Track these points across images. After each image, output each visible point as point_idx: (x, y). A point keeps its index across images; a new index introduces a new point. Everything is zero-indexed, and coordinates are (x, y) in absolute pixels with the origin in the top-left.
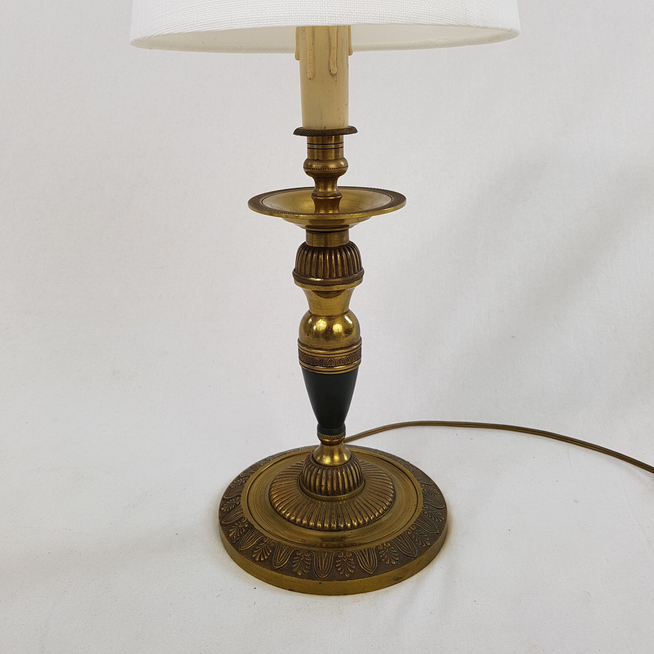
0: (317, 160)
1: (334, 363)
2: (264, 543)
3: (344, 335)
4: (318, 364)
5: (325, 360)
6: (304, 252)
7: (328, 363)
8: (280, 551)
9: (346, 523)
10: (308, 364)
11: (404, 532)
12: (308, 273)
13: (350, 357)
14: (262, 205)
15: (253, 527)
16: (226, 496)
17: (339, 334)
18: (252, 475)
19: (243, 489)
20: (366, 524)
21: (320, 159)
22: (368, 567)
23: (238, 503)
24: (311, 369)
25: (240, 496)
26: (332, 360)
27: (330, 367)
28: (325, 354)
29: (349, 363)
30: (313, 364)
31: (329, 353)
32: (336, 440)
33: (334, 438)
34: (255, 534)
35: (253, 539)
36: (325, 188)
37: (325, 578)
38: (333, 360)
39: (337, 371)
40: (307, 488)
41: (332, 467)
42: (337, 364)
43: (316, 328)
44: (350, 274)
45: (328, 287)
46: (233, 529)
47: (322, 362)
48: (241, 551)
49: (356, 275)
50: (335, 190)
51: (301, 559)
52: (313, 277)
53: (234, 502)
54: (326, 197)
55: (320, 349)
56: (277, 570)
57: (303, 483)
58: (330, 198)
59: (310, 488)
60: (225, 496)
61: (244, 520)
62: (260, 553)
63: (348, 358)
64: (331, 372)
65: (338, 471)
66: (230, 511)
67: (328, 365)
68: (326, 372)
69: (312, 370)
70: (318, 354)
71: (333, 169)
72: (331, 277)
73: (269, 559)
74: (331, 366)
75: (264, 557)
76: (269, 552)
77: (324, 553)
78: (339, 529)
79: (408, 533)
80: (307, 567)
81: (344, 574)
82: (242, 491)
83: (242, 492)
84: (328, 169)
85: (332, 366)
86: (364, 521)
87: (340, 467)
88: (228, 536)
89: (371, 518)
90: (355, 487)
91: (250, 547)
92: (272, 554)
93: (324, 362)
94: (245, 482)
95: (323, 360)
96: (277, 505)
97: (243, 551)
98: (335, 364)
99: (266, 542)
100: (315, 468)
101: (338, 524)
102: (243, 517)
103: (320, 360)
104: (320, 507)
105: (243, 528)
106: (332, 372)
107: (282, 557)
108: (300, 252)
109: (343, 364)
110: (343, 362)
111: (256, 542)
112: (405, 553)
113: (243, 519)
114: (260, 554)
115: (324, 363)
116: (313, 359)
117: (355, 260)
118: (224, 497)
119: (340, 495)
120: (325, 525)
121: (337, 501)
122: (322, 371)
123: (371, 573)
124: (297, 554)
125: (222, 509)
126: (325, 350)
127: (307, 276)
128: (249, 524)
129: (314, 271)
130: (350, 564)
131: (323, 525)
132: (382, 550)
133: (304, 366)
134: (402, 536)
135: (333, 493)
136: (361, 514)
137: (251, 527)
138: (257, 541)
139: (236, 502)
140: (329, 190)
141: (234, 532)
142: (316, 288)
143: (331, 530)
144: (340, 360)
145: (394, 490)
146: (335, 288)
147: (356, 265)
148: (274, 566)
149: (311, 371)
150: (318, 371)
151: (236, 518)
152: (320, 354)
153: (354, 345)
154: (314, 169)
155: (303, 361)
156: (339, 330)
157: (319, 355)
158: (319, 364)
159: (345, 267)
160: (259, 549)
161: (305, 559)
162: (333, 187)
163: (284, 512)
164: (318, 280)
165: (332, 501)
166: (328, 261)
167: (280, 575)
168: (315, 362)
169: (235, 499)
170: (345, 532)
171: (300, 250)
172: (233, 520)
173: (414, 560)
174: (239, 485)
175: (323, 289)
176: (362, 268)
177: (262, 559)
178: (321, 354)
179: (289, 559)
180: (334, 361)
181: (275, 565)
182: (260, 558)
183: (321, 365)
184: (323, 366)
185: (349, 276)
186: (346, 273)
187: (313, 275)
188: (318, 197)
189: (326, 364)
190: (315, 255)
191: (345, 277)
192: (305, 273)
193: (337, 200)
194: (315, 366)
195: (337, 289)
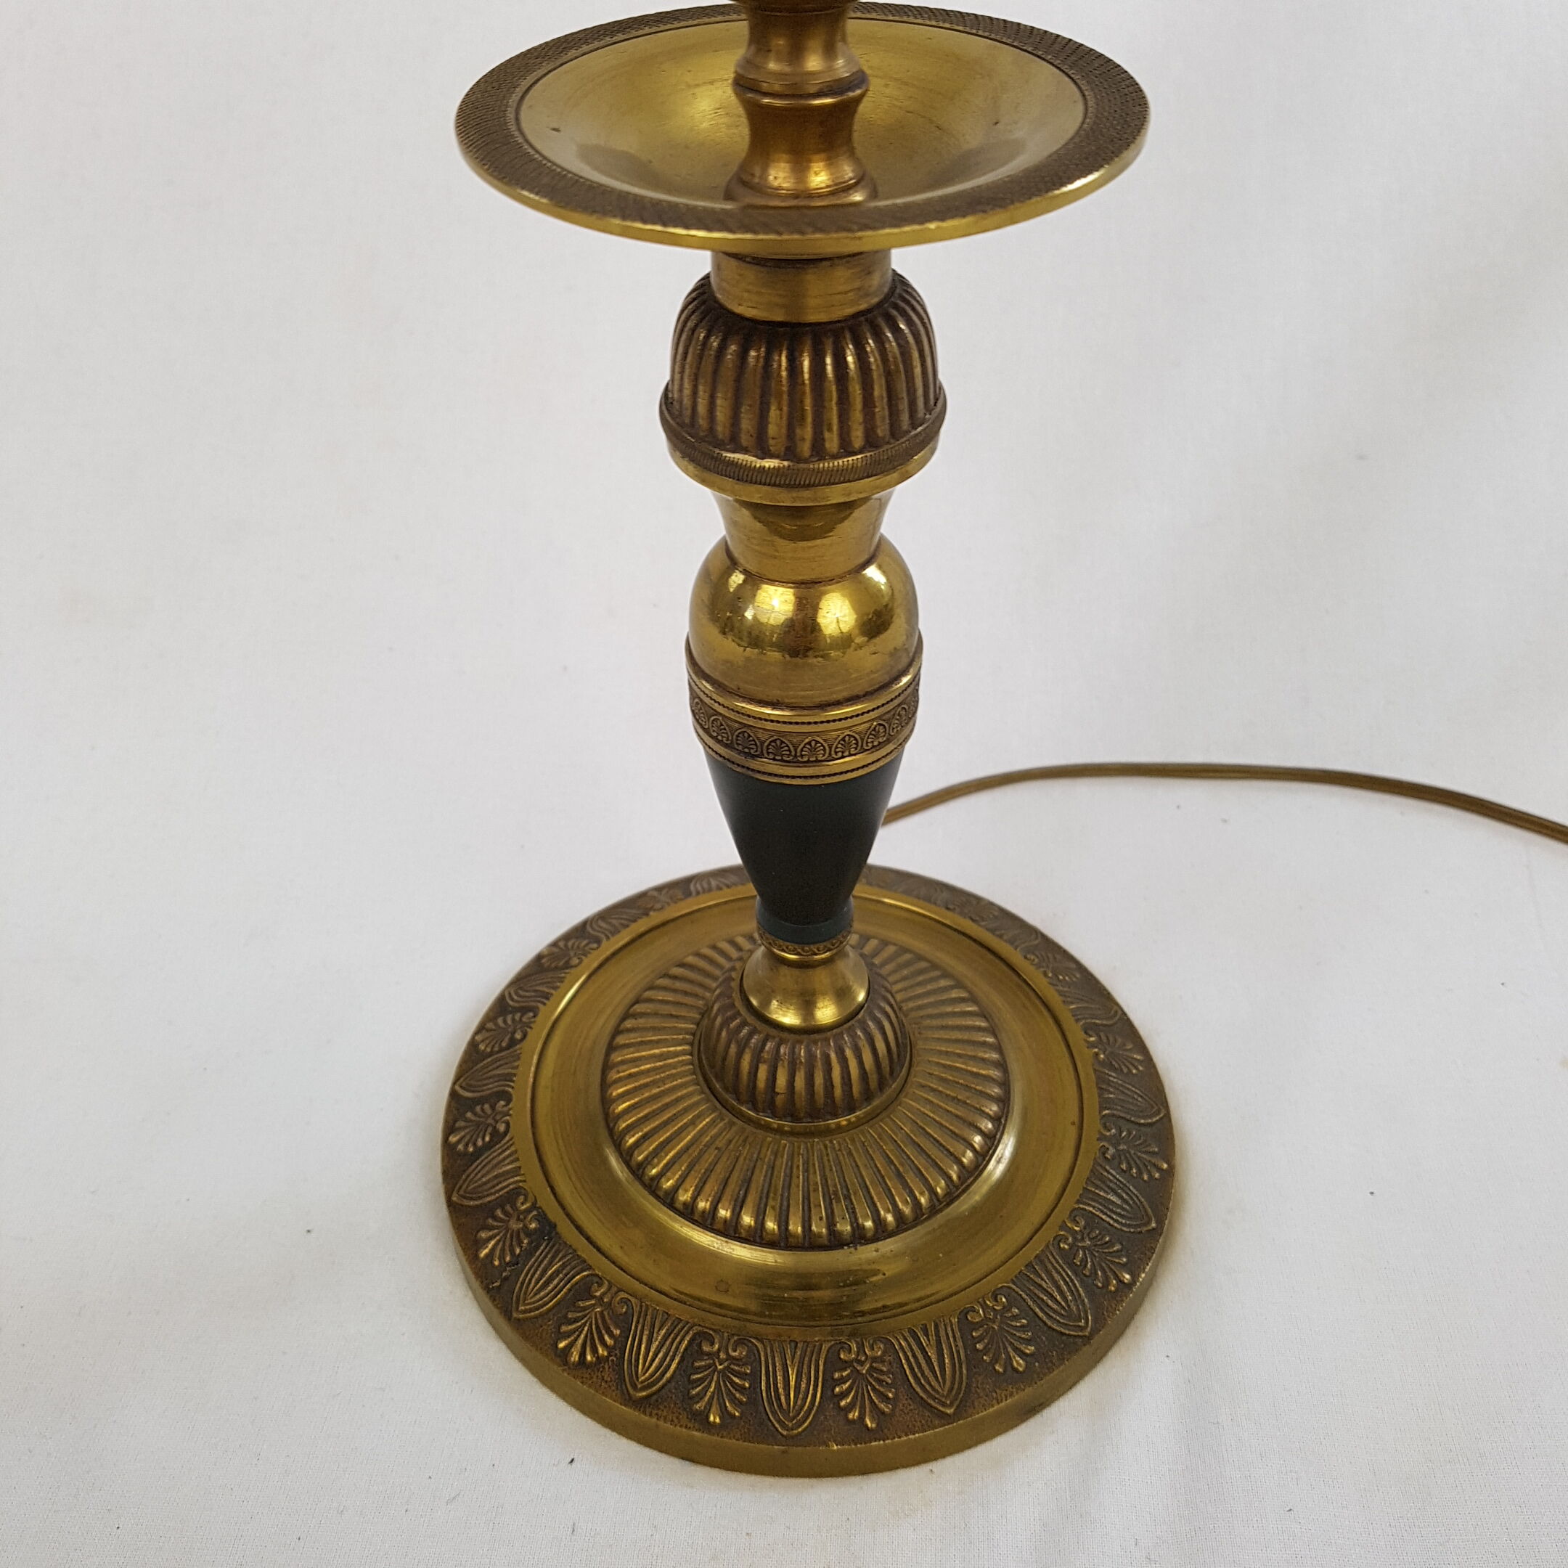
1: (824, 750)
2: (593, 1302)
3: (860, 640)
4: (765, 752)
5: (790, 741)
6: (707, 338)
7: (802, 750)
8: (646, 1332)
9: (860, 1220)
10: (726, 746)
11: (1047, 1246)
12: (722, 429)
13: (881, 722)
15: (553, 1234)
16: (464, 1085)
17: (844, 642)
18: (544, 1004)
19: (517, 1067)
20: (924, 1215)
22: (939, 1390)
23: (502, 1128)
24: (738, 765)
25: (509, 1099)
26: (817, 742)
27: (808, 761)
28: (791, 723)
29: (880, 743)
30: (746, 750)
31: (806, 720)
32: (823, 956)
33: (815, 950)
34: (561, 1263)
35: (555, 1282)
36: (796, 53)
37: (800, 1434)
38: (822, 741)
39: (835, 774)
40: (726, 1089)
41: (810, 1031)
42: (836, 753)
43: (755, 617)
44: (895, 432)
45: (807, 493)
46: (491, 1233)
47: (780, 747)
48: (519, 1320)
49: (920, 429)
50: (840, 62)
51: (720, 1367)
52: (745, 451)
53: (490, 1121)
54: (801, 96)
55: (775, 705)
56: (639, 1404)
57: (712, 1067)
58: (814, 102)
59: (736, 1092)
60: (461, 1087)
61: (522, 1204)
62: (582, 1336)
63: (874, 730)
64: (812, 777)
65: (830, 1044)
66: (479, 1152)
67: (802, 756)
68: (793, 777)
69: (743, 767)
70: (766, 720)
72: (819, 450)
73: (613, 1360)
74: (814, 759)
75: (594, 1351)
76: (611, 1335)
77: (793, 1344)
78: (835, 1242)
79: (1062, 1246)
80: (738, 1395)
81: (862, 1418)
82: (515, 1075)
83: (513, 1081)
85: (817, 761)
86: (916, 1203)
87: (834, 1036)
88: (476, 1256)
89: (939, 1190)
90: (882, 1085)
91: (550, 1310)
92: (621, 1343)
93: (787, 746)
94: (525, 1036)
95: (782, 742)
96: (631, 1141)
97: (524, 1320)
98: (827, 751)
99: (601, 1298)
100: (751, 1035)
101: (835, 1225)
102: (520, 1187)
103: (774, 741)
104: (772, 1158)
105: (522, 1235)
106: (818, 777)
107: (656, 1355)
108: (690, 339)
109: (856, 749)
110: (857, 744)
111: (566, 1294)
112: (1055, 1326)
113: (521, 1198)
114: (580, 1341)
115: (789, 750)
116: (746, 735)
117: (918, 371)
118: (457, 1088)
119: (836, 1116)
120: (791, 1227)
121: (828, 1132)
122: (782, 776)
123: (950, 1411)
124: (706, 1348)
125: (453, 1139)
126: (791, 707)
127: (721, 445)
128: (542, 1218)
129: (747, 424)
130: (880, 1381)
131: (783, 1222)
132: (980, 1324)
133: (710, 748)
134: (1042, 1261)
135: (814, 1114)
136: (905, 1185)
137: (548, 1230)
138: (570, 1290)
139: (497, 1122)
140: (813, 63)
141: (493, 1242)
142: (758, 494)
143: (809, 1243)
144: (847, 738)
145: (1002, 1065)
146: (836, 494)
147: (920, 392)
148: (631, 1391)
149: (739, 769)
150: (764, 773)
151: (497, 1188)
152: (772, 721)
153: (897, 678)
155: (707, 731)
156: (841, 626)
157: (769, 726)
158: (768, 753)
159: (877, 410)
160: (576, 1320)
161: (732, 1366)
162: (830, 51)
163: (654, 1171)
164: (769, 463)
165: (809, 1134)
166: (808, 389)
167: (654, 1420)
168: (756, 745)
169: (493, 1107)
170: (856, 1249)
171: (690, 324)
172: (488, 1195)
173: (1085, 1345)
174: (504, 1044)
175: (786, 499)
176: (939, 390)
177: (589, 1358)
178: (778, 722)
179: (679, 1363)
180: (826, 745)
181: (635, 1387)
182: (583, 1355)
183: (776, 755)
184: (782, 760)
185: (892, 441)
186: (882, 430)
187: (745, 440)
188: (766, 94)
189: (793, 753)
190: (753, 353)
191: (877, 447)
192: (711, 430)
193: (846, 111)
194: (753, 757)
195: (842, 500)
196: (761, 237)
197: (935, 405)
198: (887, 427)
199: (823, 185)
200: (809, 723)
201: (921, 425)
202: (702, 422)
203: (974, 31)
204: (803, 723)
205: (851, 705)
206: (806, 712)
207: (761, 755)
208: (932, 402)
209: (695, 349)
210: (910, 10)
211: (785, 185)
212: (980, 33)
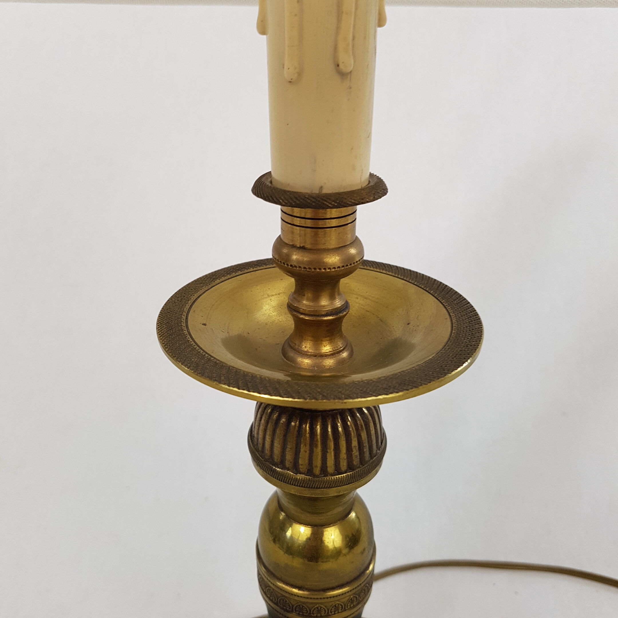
0: (303, 248)
1: (325, 611)
5: (307, 606)
7: (313, 611)
10: (275, 603)
12: (277, 457)
13: (355, 596)
14: (186, 332)
21: (308, 246)
24: (280, 614)
26: (321, 607)
28: (308, 598)
29: (354, 605)
30: (285, 608)
31: (315, 597)
36: (316, 298)
38: (324, 607)
42: (331, 612)
44: (362, 462)
45: (318, 491)
47: (302, 609)
49: (374, 459)
50: (337, 301)
52: (288, 469)
54: (318, 316)
55: (300, 588)
58: (326, 318)
63: (351, 599)
67: (313, 614)
70: (295, 595)
71: (335, 268)
72: (324, 470)
74: (320, 615)
84: (325, 269)
93: (306, 608)
95: (303, 606)
98: (327, 611)
103: (299, 605)
108: (263, 412)
110: (342, 607)
115: (307, 610)
116: (285, 600)
126: (308, 590)
127: (276, 465)
140: (324, 302)
142: (293, 490)
144: (337, 605)
147: (374, 442)
152: (298, 596)
154: (296, 267)
157: (297, 598)
158: (296, 611)
162: (332, 297)
164: (299, 476)
168: (289, 606)
175: (307, 493)
176: (384, 435)
178: (301, 597)
183: (300, 612)
184: (303, 615)
185: (361, 466)
186: (356, 461)
187: (288, 464)
188: (302, 314)
189: (309, 612)
190: (293, 424)
191: (353, 470)
192: (271, 456)
193: (338, 321)
194: (288, 612)
195: (336, 494)
196: (296, 400)
197: (381, 444)
198: (359, 460)
199: (328, 351)
200: (317, 599)
201: (375, 456)
202: (267, 451)
203: (396, 275)
204: (314, 599)
205: (340, 589)
206: (316, 593)
207: (292, 611)
208: (380, 444)
209: (266, 417)
210: (367, 263)
211: (310, 351)
212: (399, 276)
